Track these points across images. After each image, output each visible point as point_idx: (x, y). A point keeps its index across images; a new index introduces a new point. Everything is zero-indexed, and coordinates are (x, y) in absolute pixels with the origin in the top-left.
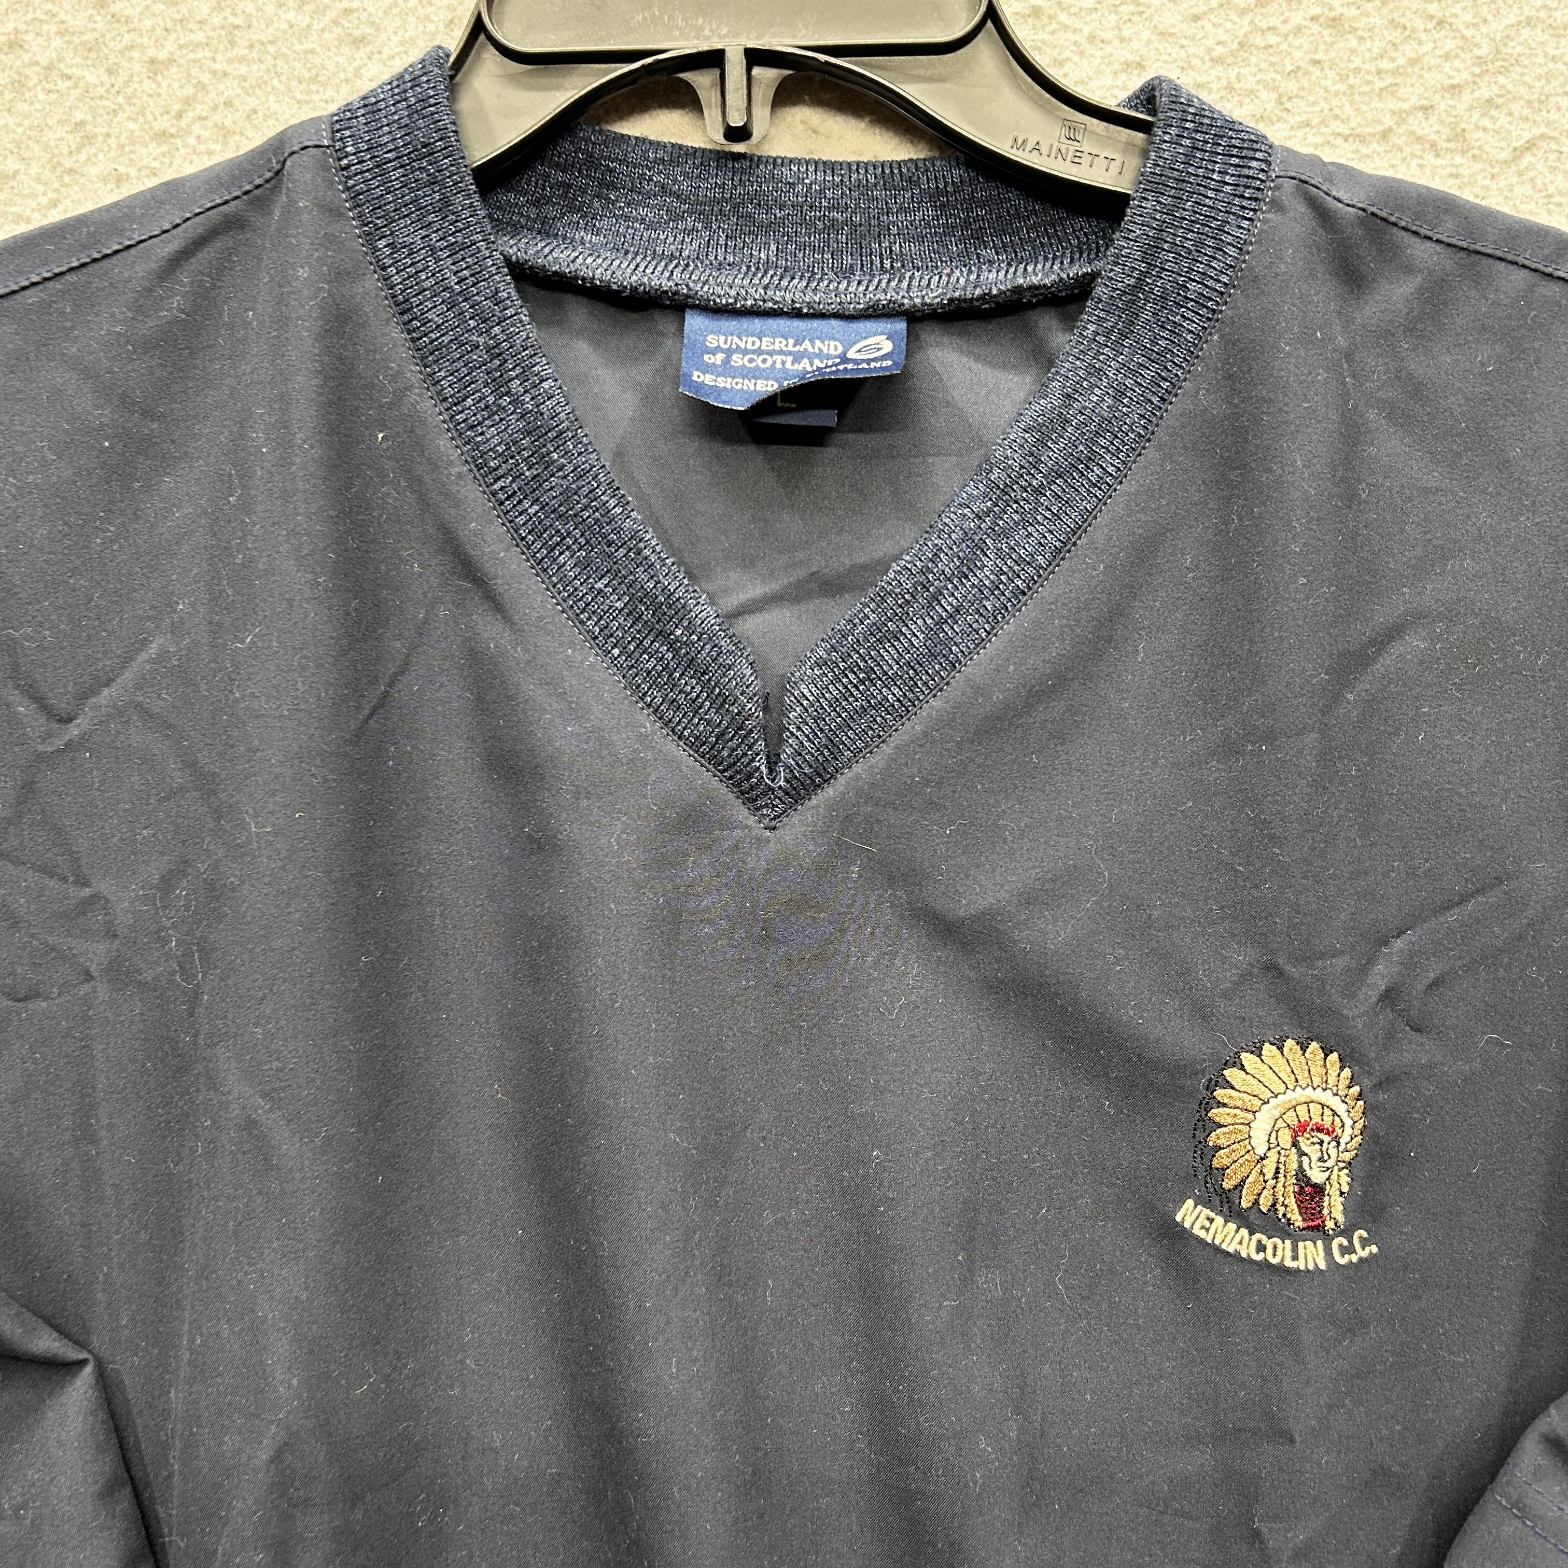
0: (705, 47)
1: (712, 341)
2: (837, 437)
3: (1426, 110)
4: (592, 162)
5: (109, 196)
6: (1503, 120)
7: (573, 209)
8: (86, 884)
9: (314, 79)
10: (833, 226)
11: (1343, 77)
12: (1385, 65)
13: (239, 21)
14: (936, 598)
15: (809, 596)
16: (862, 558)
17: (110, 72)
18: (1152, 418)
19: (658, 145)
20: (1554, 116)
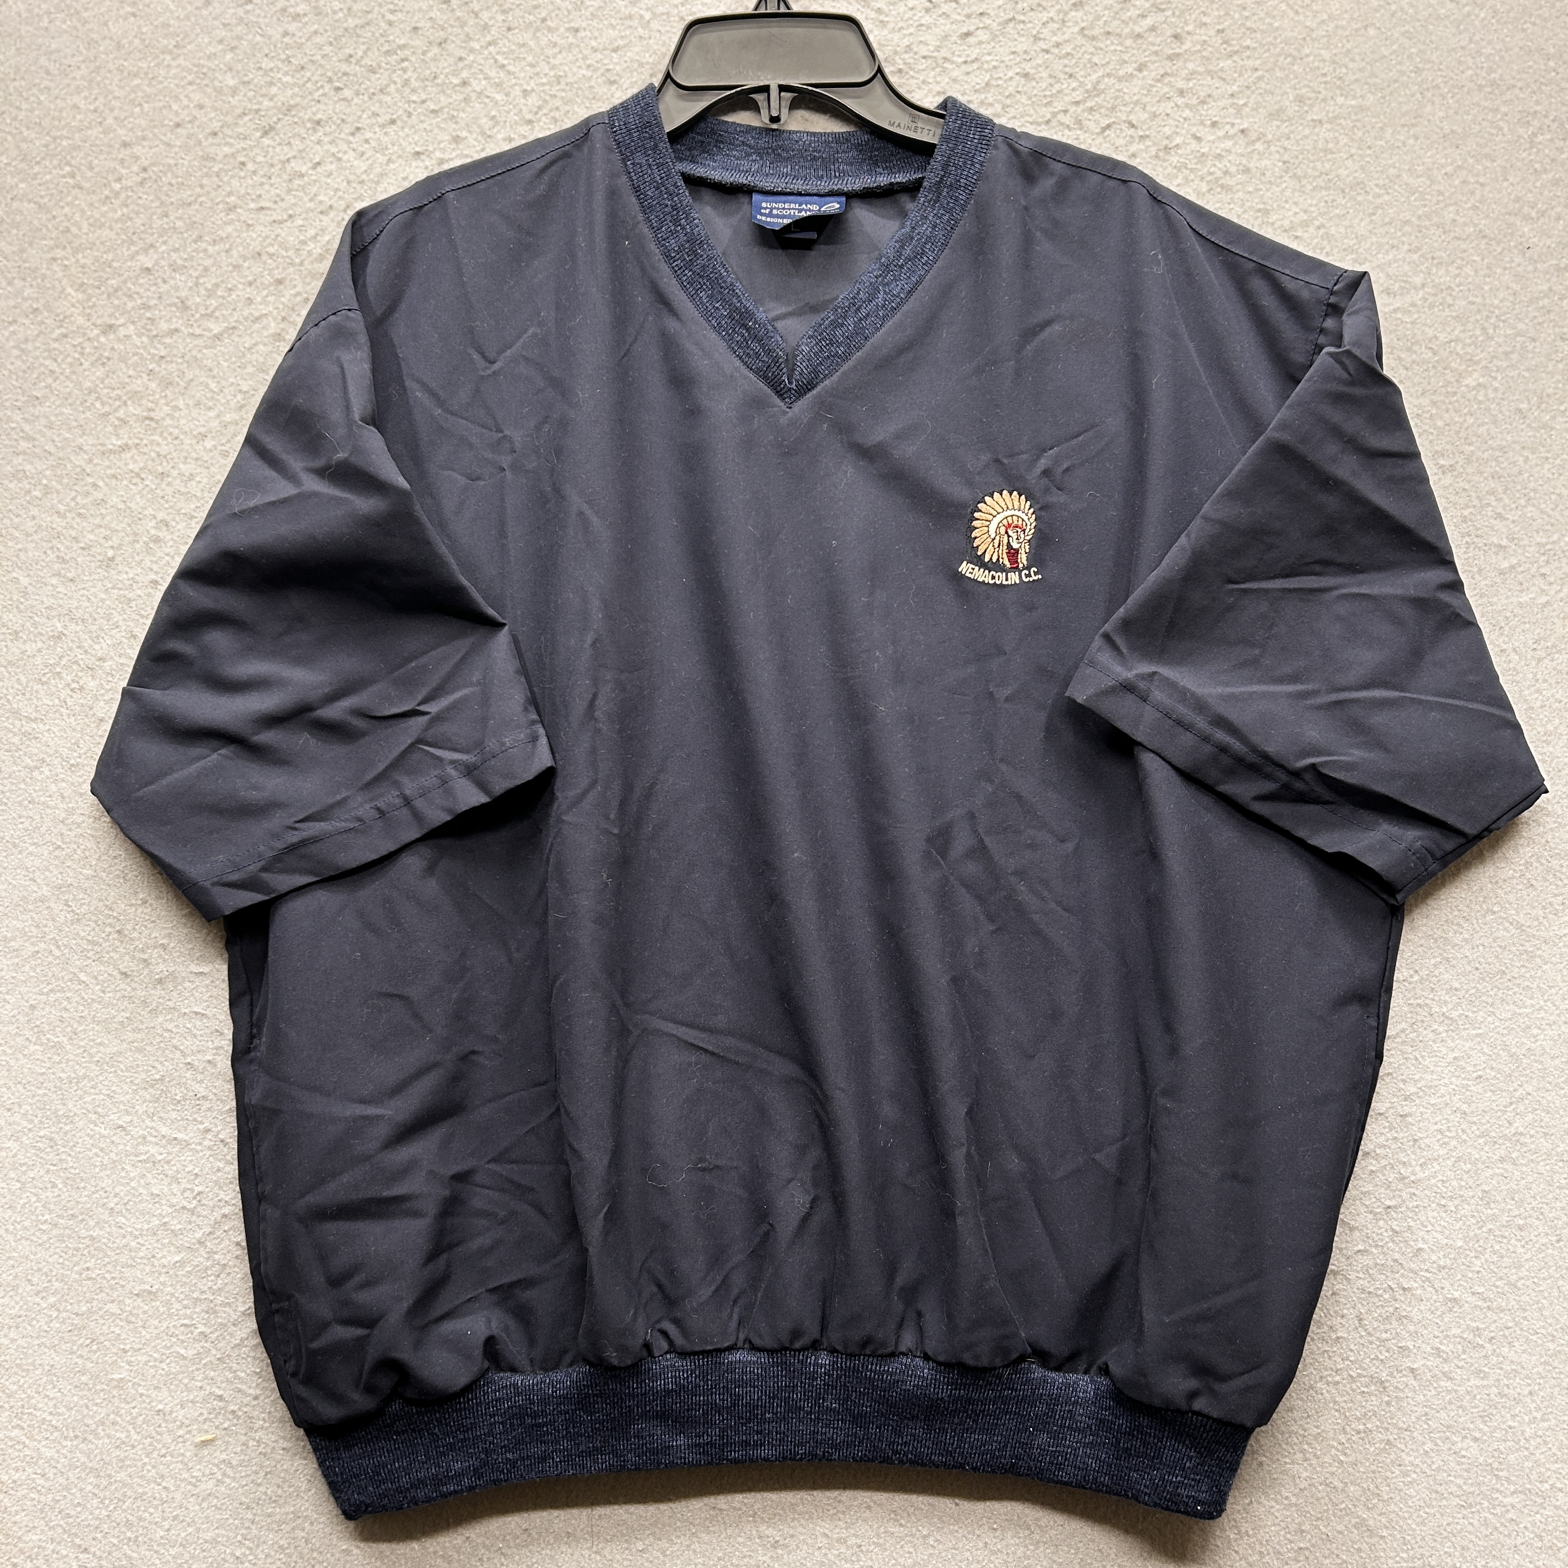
0: (762, 84)
1: (764, 205)
2: (817, 247)
3: (1066, 111)
4: (713, 132)
5: (506, 147)
6: (1097, 116)
7: (704, 152)
8: (501, 431)
9: (594, 98)
10: (815, 159)
11: (1030, 98)
12: (1048, 93)
13: (561, 73)
14: (858, 309)
15: (805, 313)
16: (827, 297)
17: (507, 95)
18: (948, 236)
19: (740, 125)
20: (1119, 114)
